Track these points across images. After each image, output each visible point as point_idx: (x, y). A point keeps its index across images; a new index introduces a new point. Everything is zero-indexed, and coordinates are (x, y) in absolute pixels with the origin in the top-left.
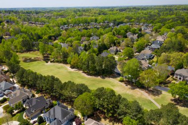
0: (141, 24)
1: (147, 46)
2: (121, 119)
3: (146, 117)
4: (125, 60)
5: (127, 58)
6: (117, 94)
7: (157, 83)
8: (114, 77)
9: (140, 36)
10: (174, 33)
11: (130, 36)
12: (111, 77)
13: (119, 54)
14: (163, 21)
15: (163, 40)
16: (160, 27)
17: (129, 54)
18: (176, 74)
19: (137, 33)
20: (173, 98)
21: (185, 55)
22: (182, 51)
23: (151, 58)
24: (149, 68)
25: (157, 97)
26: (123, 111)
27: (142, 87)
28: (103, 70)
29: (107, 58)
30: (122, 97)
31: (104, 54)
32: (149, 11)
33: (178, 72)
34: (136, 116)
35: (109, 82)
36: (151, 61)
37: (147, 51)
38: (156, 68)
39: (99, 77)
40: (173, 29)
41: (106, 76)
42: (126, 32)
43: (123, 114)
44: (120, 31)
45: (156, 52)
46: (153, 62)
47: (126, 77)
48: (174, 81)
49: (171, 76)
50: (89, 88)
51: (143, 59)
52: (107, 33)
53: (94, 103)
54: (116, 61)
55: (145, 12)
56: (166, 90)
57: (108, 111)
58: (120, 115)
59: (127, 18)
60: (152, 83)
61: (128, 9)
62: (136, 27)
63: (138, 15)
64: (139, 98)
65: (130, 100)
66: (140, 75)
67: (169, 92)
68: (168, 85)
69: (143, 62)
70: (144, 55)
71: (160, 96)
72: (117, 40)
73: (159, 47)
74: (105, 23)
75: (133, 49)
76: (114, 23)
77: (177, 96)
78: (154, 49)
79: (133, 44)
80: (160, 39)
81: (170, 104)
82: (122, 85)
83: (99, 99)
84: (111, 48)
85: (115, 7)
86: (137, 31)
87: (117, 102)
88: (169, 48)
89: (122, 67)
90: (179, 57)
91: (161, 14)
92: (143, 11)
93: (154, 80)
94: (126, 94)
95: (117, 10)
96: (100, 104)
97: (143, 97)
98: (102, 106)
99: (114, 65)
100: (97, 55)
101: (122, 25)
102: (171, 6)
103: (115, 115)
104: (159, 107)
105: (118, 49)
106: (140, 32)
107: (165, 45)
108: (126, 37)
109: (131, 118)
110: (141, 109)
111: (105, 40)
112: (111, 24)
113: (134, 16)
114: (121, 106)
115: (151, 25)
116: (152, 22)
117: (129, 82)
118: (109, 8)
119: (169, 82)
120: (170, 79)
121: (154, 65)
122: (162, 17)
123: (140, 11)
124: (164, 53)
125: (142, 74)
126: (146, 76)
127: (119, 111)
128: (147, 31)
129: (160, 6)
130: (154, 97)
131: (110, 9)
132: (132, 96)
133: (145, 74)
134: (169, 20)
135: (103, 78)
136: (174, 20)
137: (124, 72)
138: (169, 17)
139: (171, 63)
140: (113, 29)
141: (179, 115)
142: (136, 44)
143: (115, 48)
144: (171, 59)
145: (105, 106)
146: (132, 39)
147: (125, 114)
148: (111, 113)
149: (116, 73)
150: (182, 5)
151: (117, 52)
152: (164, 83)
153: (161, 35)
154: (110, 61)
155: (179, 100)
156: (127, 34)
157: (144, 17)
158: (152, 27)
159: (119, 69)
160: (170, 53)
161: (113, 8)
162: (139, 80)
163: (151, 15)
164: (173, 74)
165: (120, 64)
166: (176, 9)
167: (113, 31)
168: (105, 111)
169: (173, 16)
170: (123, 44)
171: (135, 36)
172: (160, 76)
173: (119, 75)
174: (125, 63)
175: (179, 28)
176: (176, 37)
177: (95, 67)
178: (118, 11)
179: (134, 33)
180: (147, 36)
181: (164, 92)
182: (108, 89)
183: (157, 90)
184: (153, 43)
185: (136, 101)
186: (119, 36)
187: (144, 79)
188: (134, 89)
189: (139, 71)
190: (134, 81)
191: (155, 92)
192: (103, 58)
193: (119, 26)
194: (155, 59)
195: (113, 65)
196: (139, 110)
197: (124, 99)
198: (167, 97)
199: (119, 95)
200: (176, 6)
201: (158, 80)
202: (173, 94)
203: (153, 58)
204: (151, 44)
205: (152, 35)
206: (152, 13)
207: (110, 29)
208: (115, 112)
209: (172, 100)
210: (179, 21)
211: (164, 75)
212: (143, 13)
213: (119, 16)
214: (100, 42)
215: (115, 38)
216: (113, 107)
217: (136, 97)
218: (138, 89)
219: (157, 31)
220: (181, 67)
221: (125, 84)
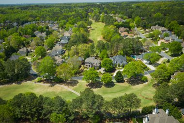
0: (47, 22)
1: (57, 42)
2: (48, 118)
3: (70, 108)
4: (39, 59)
5: (40, 57)
6: (38, 96)
7: (73, 74)
8: (31, 79)
9: (49, 33)
10: (77, 28)
11: (38, 34)
12: (28, 80)
13: (31, 55)
14: (66, 18)
15: (69, 35)
16: (65, 24)
17: (42, 52)
18: (87, 63)
19: (45, 31)
20: (88, 84)
21: (88, 45)
22: (86, 43)
23: (63, 53)
24: (63, 62)
25: (75, 86)
26: (48, 110)
27: (61, 81)
28: (17, 75)
29: (19, 61)
30: (44, 97)
31: (14, 58)
32: (52, 8)
33: (87, 60)
34: (61, 110)
35: (27, 86)
36: (64, 55)
37: (58, 47)
38: (69, 61)
39: (14, 84)
40: (76, 25)
41: (22, 81)
42: (34, 30)
43: (48, 114)
44: (26, 31)
45: (66, 47)
46: (66, 56)
47: (43, 77)
48: (85, 69)
49: (82, 66)
50: (4, 99)
51: (56, 55)
52: (11, 34)
53: (14, 114)
54: (29, 63)
55: (48, 9)
56: (81, 79)
57: (33, 116)
58: (45, 115)
59: (31, 16)
60: (68, 76)
61: (31, 7)
62: (43, 25)
63: (42, 13)
64: (61, 93)
65: (52, 97)
66: (57, 71)
67: (84, 79)
68: (82, 74)
69: (56, 58)
70: (56, 51)
71: (78, 85)
72: (25, 40)
73: (68, 42)
74: (6, 23)
75: (44, 47)
76: (18, 23)
77: (90, 81)
78: (64, 44)
79: (44, 42)
80: (67, 34)
81: (87, 89)
82: (41, 86)
83: (19, 107)
84: (20, 50)
85: (15, 5)
86: (45, 29)
87: (40, 103)
88: (76, 42)
89: (37, 67)
90: (85, 48)
91: (63, 11)
92: (46, 9)
93: (69, 73)
94: (47, 93)
95: (18, 9)
96: (21, 112)
97: (64, 90)
98: (25, 113)
99: (28, 67)
100: (5, 60)
101: (27, 24)
102: (70, 4)
103: (41, 117)
104: (79, 94)
105: (29, 49)
106: (47, 30)
107: (72, 39)
108: (35, 36)
109: (57, 113)
110: (64, 102)
111: (11, 42)
112: (15, 24)
113: (39, 14)
114: (45, 106)
115: (56, 22)
116: (57, 19)
117: (47, 81)
118: (7, 6)
119: (82, 71)
120: (82, 68)
121: (67, 59)
122: (64, 14)
123: (43, 9)
124: (73, 47)
125: (58, 70)
126: (61, 70)
127: (44, 111)
128: (54, 28)
129: (61, 4)
130: (73, 88)
131: (10, 7)
132: (53, 93)
133: (61, 69)
134: (71, 16)
135: (19, 83)
136: (74, 16)
137: (41, 72)
138: (70, 14)
139: (80, 55)
140: (17, 29)
141: (95, 96)
142: (46, 42)
143: (25, 49)
144: (80, 50)
145: (28, 112)
146: (41, 37)
147: (51, 112)
148: (36, 117)
149: (32, 74)
150: (78, 3)
151: (28, 53)
152: (78, 73)
153: (67, 31)
154: (22, 64)
155: (92, 84)
156: (35, 33)
157: (49, 15)
158: (57, 23)
159: (34, 70)
160: (78, 45)
161: (12, 6)
162: (57, 76)
163: (54, 13)
164: (83, 63)
165: (34, 65)
166: (74, 7)
167: (18, 31)
168: (29, 117)
169: (73, 13)
170: (33, 43)
171: (44, 34)
172: (73, 67)
173: (36, 76)
174: (39, 63)
175: (80, 23)
176: (80, 32)
177: (7, 74)
178: (20, 10)
179: (42, 31)
180: (55, 33)
181: (80, 81)
182: (27, 94)
183: (75, 80)
184: (62, 38)
185: (58, 96)
186: (27, 36)
187: (61, 74)
188: (53, 86)
189: (55, 67)
190: (52, 78)
191: (73, 83)
192: (14, 62)
193: (24, 25)
194: (67, 53)
196: (63, 103)
197: (47, 98)
198: (83, 83)
199: (41, 96)
200: (73, 4)
201: (73, 72)
202: (87, 80)
203: (65, 52)
204: (60, 40)
205: (59, 32)
206: (55, 11)
207: (15, 29)
208: (40, 114)
209: (87, 86)
210: (79, 17)
211: (77, 66)
212: (46, 11)
213: (22, 15)
214: (5, 45)
215: (23, 38)
216: (37, 110)
217: (58, 92)
218: (57, 85)
219: (62, 27)
220: (88, 56)
221: (44, 83)
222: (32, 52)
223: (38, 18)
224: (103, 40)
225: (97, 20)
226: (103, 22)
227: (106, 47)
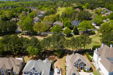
0: (30, 7)
9: (31, 12)
16: (41, 8)
18: (54, 25)
19: (29, 11)
22: (54, 14)
37: (36, 18)
42: (21, 11)
44: (17, 11)
55: (31, 2)
68: (51, 31)
71: (48, 36)
72: (16, 15)
73: (42, 16)
74: (5, 8)
78: (40, 17)
80: (43, 12)
84: (12, 19)
105: (17, 19)
112: (10, 8)
116: (36, 6)
117: (28, 34)
120: (51, 28)
122: (41, 3)
124: (45, 16)
127: (23, 47)
134: (45, 4)
143: (15, 19)
148: (18, 51)
149: (18, 32)
152: (49, 31)
157: (31, 4)
168: (13, 51)
170: (20, 16)
173: (20, 32)
176: (50, 9)
179: (27, 11)
181: (49, 34)
183: (46, 34)
184: (39, 14)
186: (17, 13)
190: (31, 33)
191: (45, 36)
193: (16, 8)
206: (36, 2)
211: (48, 27)
220: (55, 21)
221: (26, 35)
222: (19, 21)
223: (25, 5)
226: (65, 7)
227: (67, 16)
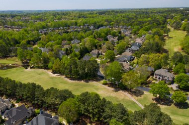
0: (121, 27)
1: (127, 48)
2: (107, 122)
3: (131, 119)
4: (107, 62)
5: (109, 60)
6: (101, 98)
7: (139, 84)
8: (98, 80)
9: (121, 38)
10: (151, 35)
11: (110, 38)
12: (95, 81)
13: (100, 57)
14: (141, 24)
15: (141, 42)
16: (138, 30)
17: (111, 56)
18: (156, 74)
19: (117, 36)
20: (154, 98)
21: (162, 55)
22: (159, 52)
23: (131, 60)
24: (130, 69)
25: (139, 97)
26: (108, 115)
27: (125, 88)
28: (87, 74)
29: (90, 61)
30: (107, 100)
31: (86, 58)
32: (127, 14)
33: (157, 72)
34: (121, 118)
35: (93, 86)
36: (132, 62)
37: (128, 53)
38: (137, 69)
39: (83, 81)
40: (150, 31)
41: (89, 80)
42: (107, 34)
43: (108, 118)
44: (100, 34)
45: (136, 54)
46: (134, 63)
47: (109, 80)
48: (154, 81)
49: (151, 76)
50: (73, 93)
51: (124, 61)
52: (88, 36)
53: (79, 109)
54: (98, 64)
55: (123, 15)
56: (148, 90)
57: (94, 115)
58: (105, 118)
59: (107, 21)
60: (134, 84)
61: (107, 12)
62: (116, 30)
63: (117, 18)
64: (123, 100)
65: (115, 103)
66: (123, 77)
67: (150, 92)
68: (149, 85)
69: (124, 64)
70: (125, 57)
71: (143, 96)
72: (98, 43)
73: (139, 49)
75: (114, 51)
76: (95, 26)
77: (158, 96)
78: (134, 51)
79: (114, 46)
80: (139, 41)
81: (152, 104)
82: (105, 88)
83: (84, 103)
84: (93, 51)
85: (94, 10)
86: (117, 34)
87: (102, 106)
88: (148, 50)
89: (105, 70)
90: (157, 58)
91: (138, 16)
92: (121, 14)
93: (135, 81)
94: (110, 97)
95: (96, 13)
96: (85, 109)
97: (127, 98)
98: (88, 111)
100: (79, 59)
101: (102, 28)
102: (147, 9)
103: (101, 119)
104: (143, 107)
105: (100, 52)
106: (119, 35)
107: (144, 47)
108: (107, 40)
109: (117, 121)
110: (126, 111)
111: (86, 44)
112: (92, 27)
113: (114, 19)
114: (106, 109)
115: (129, 27)
116: (131, 25)
117: (112, 85)
118: (88, 11)
119: (150, 82)
120: (150, 79)
121: (135, 67)
122: (139, 20)
123: (118, 14)
126: (127, 77)
127: (104, 114)
128: (126, 33)
129: (137, 9)
130: (137, 98)
131: (90, 12)
132: (116, 98)
134: (146, 22)
135: (87, 81)
136: (150, 23)
137: (107, 75)
138: (145, 20)
139: (150, 64)
140: (93, 32)
141: (161, 114)
142: (117, 47)
143: (97, 51)
144: (150, 60)
145: (91, 111)
146: (113, 41)
147: (110, 117)
148: (97, 117)
149: (99, 76)
150: (156, 9)
151: (98, 55)
152: (145, 84)
153: (140, 37)
154: (92, 64)
155: (159, 99)
156: (108, 37)
157: (123, 20)
158: (131, 29)
159: (101, 72)
160: (149, 54)
161: (92, 11)
162: (121, 82)
163: (129, 18)
164: (153, 74)
165: (102, 67)
166: (151, 12)
167: (94, 34)
168: (91, 116)
169: (149, 19)
170: (104, 46)
171: (116, 39)
172: (141, 77)
173: (102, 78)
174: (107, 66)
175: (155, 30)
176: (154, 39)
177: (78, 71)
178: (98, 14)
179: (114, 35)
180: (127, 38)
181: (146, 93)
182: (92, 93)
183: (139, 91)
184: (133, 45)
185: (121, 104)
186: (100, 39)
187: (126, 81)
188: (117, 91)
189: (121, 73)
190: (117, 83)
191: (137, 93)
192: (85, 62)
193: (99, 29)
194: (135, 61)
195: (96, 68)
196: (124, 112)
197: (109, 102)
198: (149, 96)
199: (104, 99)
200: (151, 9)
201: (139, 81)
202: (154, 94)
203: (133, 59)
204: (131, 46)
205: (131, 38)
206: (130, 16)
207: (91, 32)
208: (101, 116)
210: (154, 24)
211: (145, 76)
212: (121, 16)
213: (99, 19)
214: (81, 45)
215: (96, 41)
216: (99, 111)
217: (120, 99)
218: (121, 91)
219: (135, 33)
220: (159, 67)
221: (109, 86)
222: (102, 54)
223: (112, 23)
224: (181, 51)
225: (177, 28)
226: (184, 30)
227: (184, 60)
